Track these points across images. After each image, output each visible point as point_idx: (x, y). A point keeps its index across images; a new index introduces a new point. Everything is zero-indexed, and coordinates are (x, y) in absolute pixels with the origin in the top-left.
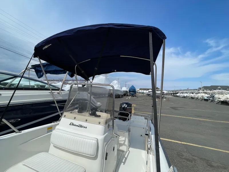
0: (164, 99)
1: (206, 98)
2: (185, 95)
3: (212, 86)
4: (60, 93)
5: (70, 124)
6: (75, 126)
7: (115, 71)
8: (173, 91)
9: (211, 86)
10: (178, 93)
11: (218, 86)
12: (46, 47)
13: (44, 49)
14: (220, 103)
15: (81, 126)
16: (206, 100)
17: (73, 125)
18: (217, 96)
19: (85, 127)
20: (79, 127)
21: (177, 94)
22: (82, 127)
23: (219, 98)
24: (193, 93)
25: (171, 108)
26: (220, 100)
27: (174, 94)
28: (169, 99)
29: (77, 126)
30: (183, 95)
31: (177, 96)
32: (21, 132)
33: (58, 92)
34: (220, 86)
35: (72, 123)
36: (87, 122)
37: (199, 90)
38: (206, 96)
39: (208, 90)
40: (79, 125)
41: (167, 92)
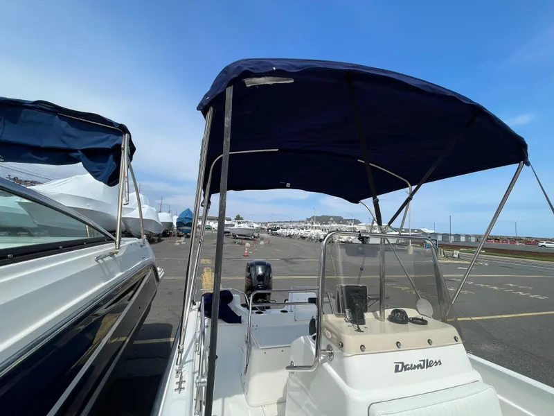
0: (262, 243)
2: (292, 232)
4: (116, 255)
5: (397, 370)
6: (411, 368)
7: (288, 185)
8: (266, 224)
9: (323, 216)
10: (279, 228)
11: (331, 217)
15: (427, 364)
17: (405, 367)
19: (436, 362)
20: (423, 367)
21: (278, 231)
22: (430, 366)
24: (303, 229)
25: (283, 261)
26: (341, 240)
27: (272, 230)
28: (271, 242)
29: (418, 367)
30: (288, 232)
31: (277, 234)
34: (332, 217)
35: (400, 365)
36: (432, 345)
37: (306, 223)
40: (422, 363)
41: (257, 226)
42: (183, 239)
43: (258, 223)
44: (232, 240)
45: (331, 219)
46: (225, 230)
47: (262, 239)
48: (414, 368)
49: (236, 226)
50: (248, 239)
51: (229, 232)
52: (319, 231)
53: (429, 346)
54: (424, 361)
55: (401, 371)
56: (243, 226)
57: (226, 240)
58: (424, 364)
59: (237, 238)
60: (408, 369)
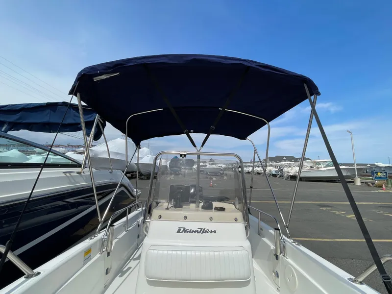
0: (225, 177)
1: (274, 173)
2: (251, 169)
3: (277, 157)
4: (82, 174)
5: (179, 231)
6: (190, 232)
8: (232, 164)
12: (104, 77)
13: (96, 79)
14: (289, 179)
15: (204, 231)
16: (274, 175)
17: (185, 231)
18: (285, 169)
20: (200, 233)
22: (205, 233)
23: (288, 172)
24: (259, 167)
26: (289, 174)
29: (195, 232)
30: (247, 169)
32: (39, 273)
33: (79, 170)
35: (182, 229)
36: (212, 221)
38: (274, 170)
39: (273, 161)
40: (199, 230)
42: (173, 176)
43: (226, 165)
44: (205, 176)
45: (284, 158)
46: (200, 169)
47: (226, 175)
48: (192, 232)
49: (208, 166)
50: (216, 175)
51: (202, 171)
52: (271, 168)
53: (210, 221)
54: (201, 229)
55: (182, 232)
56: (214, 166)
57: (201, 176)
58: (201, 231)
59: (209, 175)
60: (187, 232)
